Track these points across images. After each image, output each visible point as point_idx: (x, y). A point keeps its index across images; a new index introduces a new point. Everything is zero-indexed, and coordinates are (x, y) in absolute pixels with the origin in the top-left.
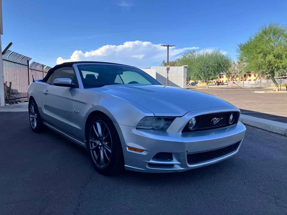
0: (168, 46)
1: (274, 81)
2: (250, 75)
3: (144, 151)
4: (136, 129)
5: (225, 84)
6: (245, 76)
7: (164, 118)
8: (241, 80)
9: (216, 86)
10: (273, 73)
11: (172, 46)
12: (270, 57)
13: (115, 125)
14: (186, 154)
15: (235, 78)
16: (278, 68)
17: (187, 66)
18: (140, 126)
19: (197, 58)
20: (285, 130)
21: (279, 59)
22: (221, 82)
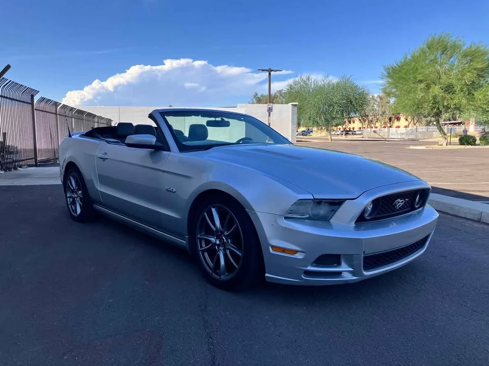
0: (270, 71)
1: (441, 130)
2: (398, 119)
3: (299, 253)
4: (285, 218)
5: (357, 132)
6: (390, 119)
7: (325, 201)
8: (383, 126)
9: (344, 137)
10: (438, 115)
11: (276, 71)
12: (436, 90)
13: (249, 214)
14: (363, 256)
15: (374, 122)
16: (447, 108)
17: (298, 103)
18: (289, 213)
19: (313, 91)
20: (479, 213)
21: (449, 93)
22: (351, 129)
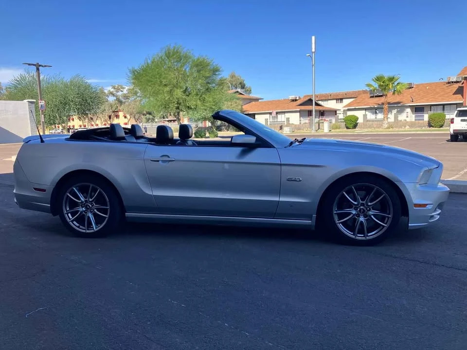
2: (117, 117)
3: (428, 205)
4: (419, 185)
6: (110, 117)
8: (104, 123)
12: (179, 93)
13: (398, 185)
15: (95, 120)
17: (35, 101)
22: (71, 127)
